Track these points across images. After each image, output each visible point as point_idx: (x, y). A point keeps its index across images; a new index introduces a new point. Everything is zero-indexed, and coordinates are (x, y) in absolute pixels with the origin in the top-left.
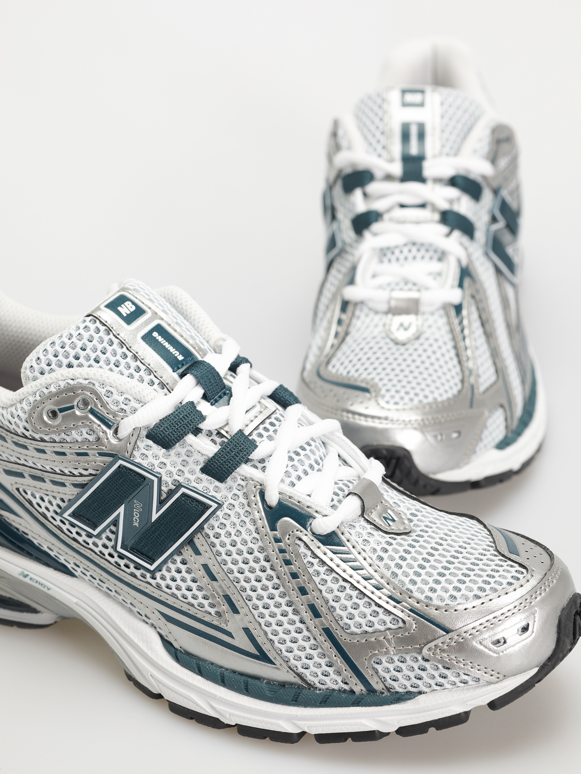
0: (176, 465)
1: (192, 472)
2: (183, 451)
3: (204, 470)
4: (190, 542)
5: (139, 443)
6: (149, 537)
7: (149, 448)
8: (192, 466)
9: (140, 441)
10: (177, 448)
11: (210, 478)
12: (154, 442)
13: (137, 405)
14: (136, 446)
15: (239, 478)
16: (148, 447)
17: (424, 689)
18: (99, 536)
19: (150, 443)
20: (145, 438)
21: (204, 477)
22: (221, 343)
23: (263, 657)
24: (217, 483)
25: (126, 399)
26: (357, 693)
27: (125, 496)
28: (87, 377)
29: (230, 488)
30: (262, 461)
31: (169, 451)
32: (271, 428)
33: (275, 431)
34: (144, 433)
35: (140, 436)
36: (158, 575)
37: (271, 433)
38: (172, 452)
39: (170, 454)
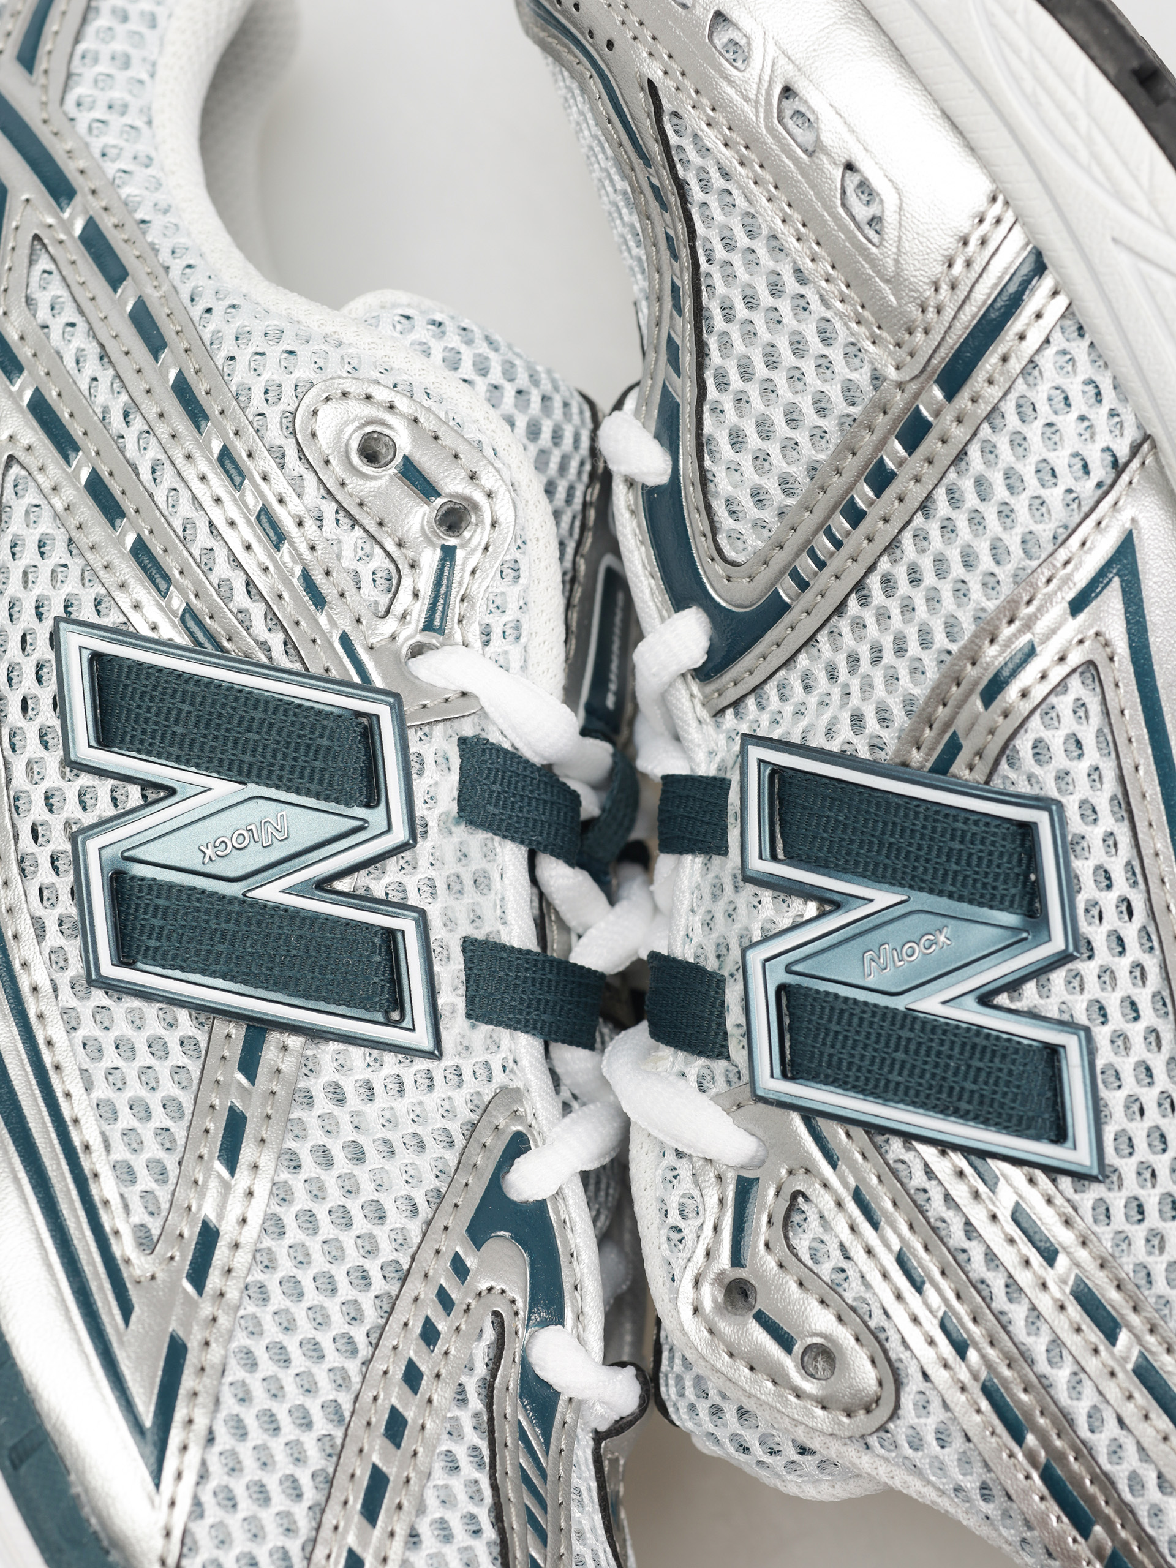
0: (438, 864)
2: (477, 862)
3: (472, 948)
4: (259, 1029)
5: (438, 730)
6: (197, 910)
7: (444, 766)
8: (461, 910)
9: (445, 731)
10: (477, 841)
12: (461, 771)
13: (515, 664)
14: (426, 729)
16: (443, 761)
18: (72, 765)
19: (455, 759)
20: (455, 739)
27: (280, 778)
29: (467, 1048)
31: (459, 823)
34: (468, 729)
35: (456, 723)
38: (461, 832)
39: (454, 829)
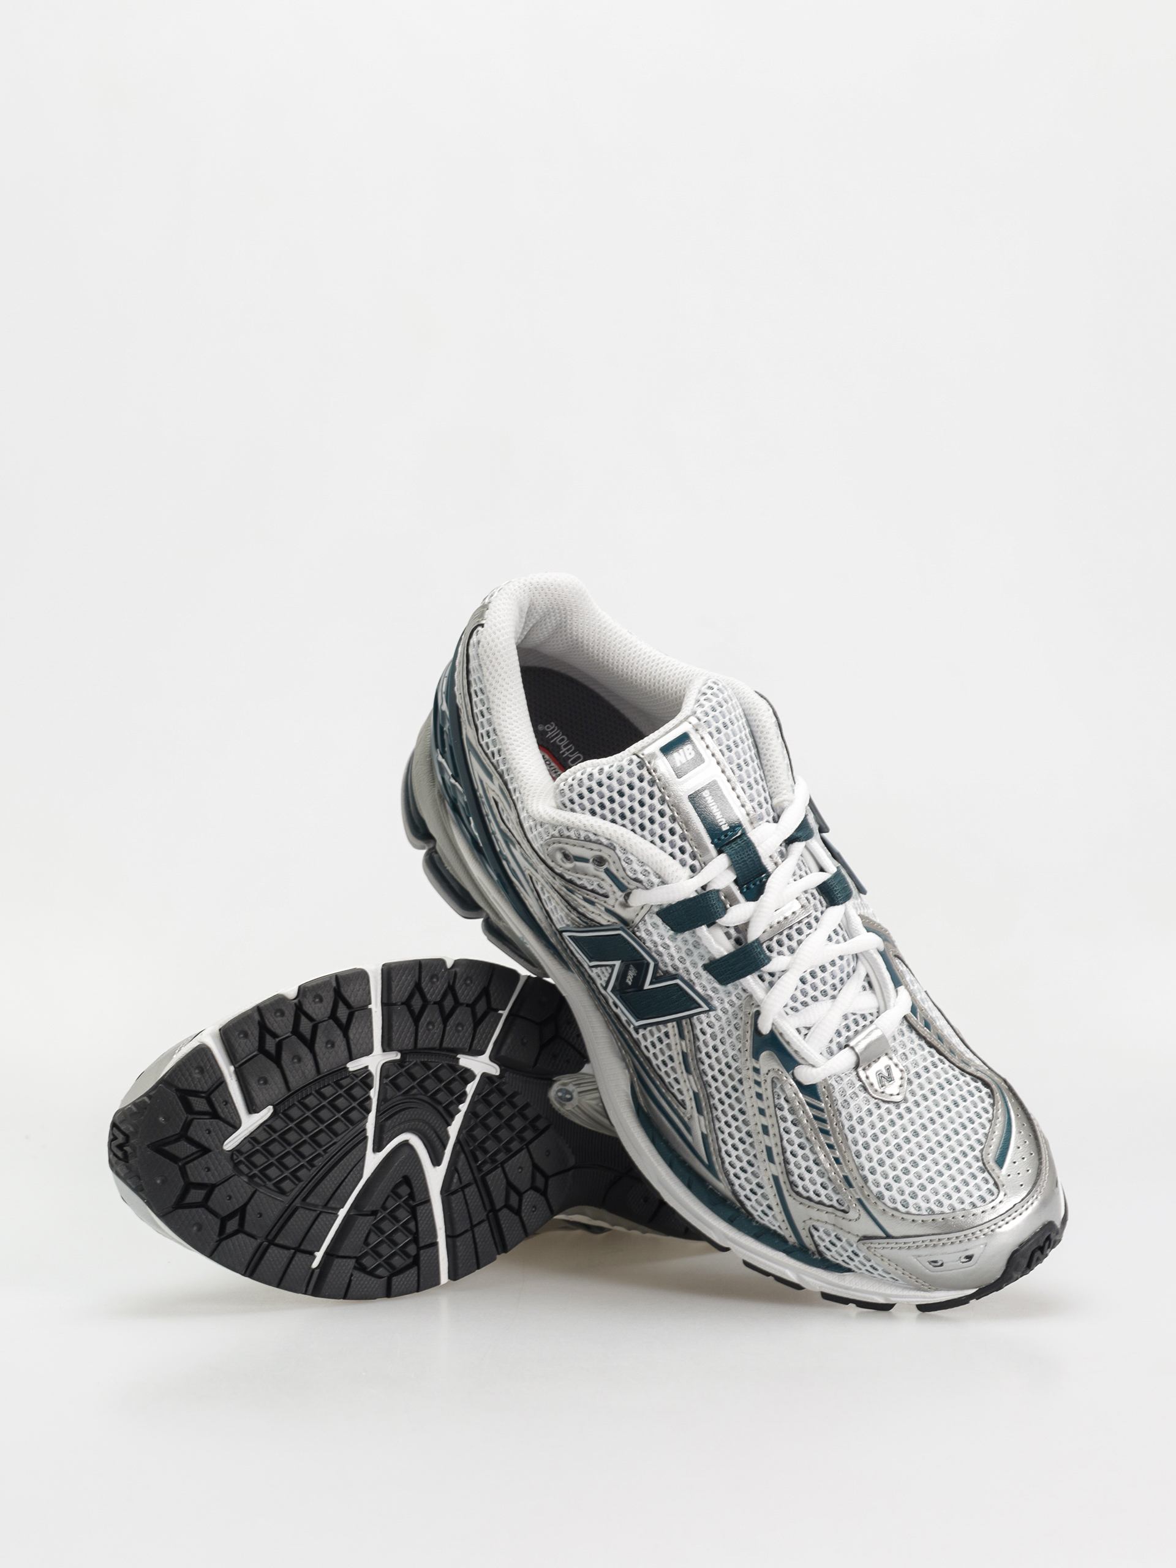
0: (679, 951)
1: (694, 965)
2: (691, 940)
3: (706, 967)
4: (679, 1021)
5: (647, 918)
7: (657, 926)
8: (696, 958)
9: (649, 916)
10: (687, 935)
11: (710, 977)
12: (664, 921)
13: (656, 881)
14: (644, 921)
15: (740, 987)
16: (655, 925)
17: (853, 1268)
19: (659, 921)
20: (655, 915)
21: (705, 974)
22: (786, 803)
23: (710, 1167)
24: (717, 985)
25: (646, 871)
26: (790, 1243)
28: (609, 837)
29: (729, 994)
30: (772, 975)
31: (677, 934)
32: (796, 937)
33: (799, 942)
34: (656, 910)
35: (651, 912)
36: (641, 1032)
37: (794, 944)
38: (680, 937)
39: (677, 937)
